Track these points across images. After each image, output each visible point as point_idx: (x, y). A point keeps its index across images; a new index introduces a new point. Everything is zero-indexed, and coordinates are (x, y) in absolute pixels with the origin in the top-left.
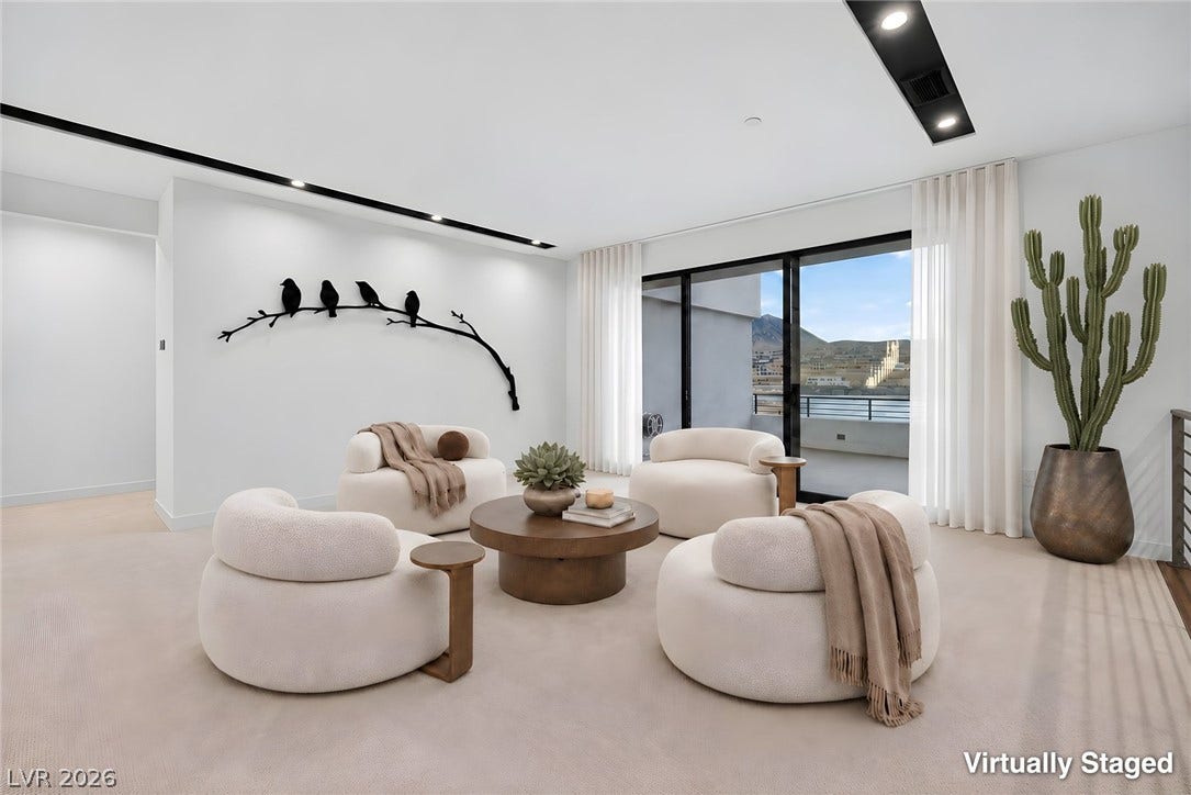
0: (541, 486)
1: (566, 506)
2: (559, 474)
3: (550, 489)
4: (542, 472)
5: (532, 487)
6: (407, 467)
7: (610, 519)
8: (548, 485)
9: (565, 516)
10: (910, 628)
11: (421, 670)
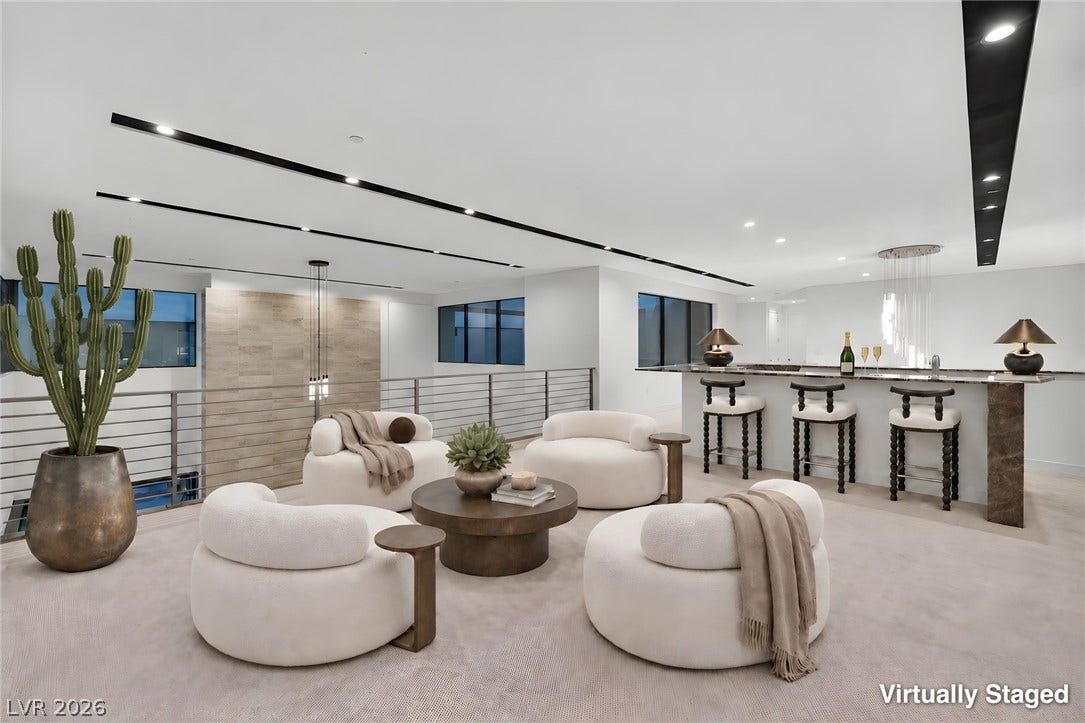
0: (472, 469)
1: (494, 488)
2: (488, 456)
3: (478, 470)
4: (472, 453)
5: (462, 468)
6: (362, 450)
7: (535, 500)
8: (478, 466)
9: (494, 497)
10: (808, 596)
11: (393, 643)
